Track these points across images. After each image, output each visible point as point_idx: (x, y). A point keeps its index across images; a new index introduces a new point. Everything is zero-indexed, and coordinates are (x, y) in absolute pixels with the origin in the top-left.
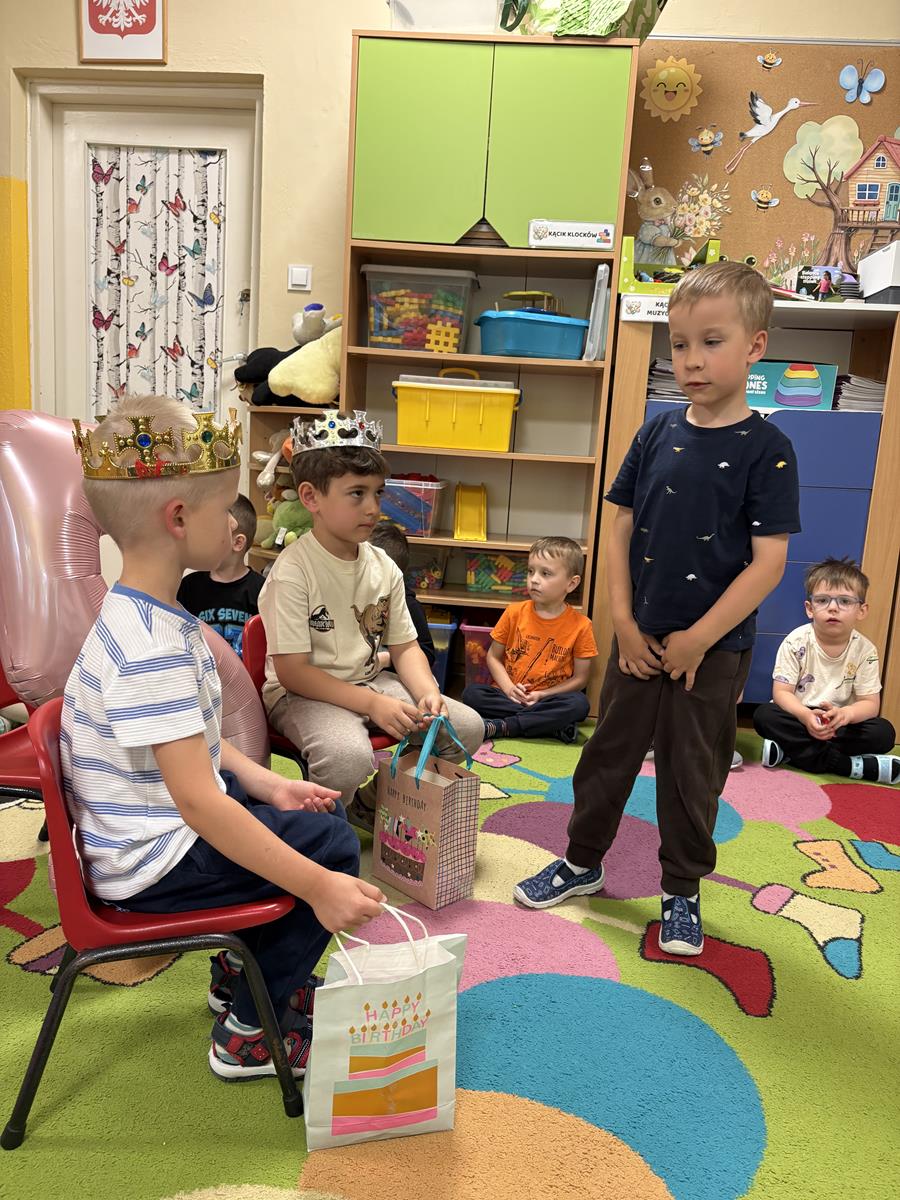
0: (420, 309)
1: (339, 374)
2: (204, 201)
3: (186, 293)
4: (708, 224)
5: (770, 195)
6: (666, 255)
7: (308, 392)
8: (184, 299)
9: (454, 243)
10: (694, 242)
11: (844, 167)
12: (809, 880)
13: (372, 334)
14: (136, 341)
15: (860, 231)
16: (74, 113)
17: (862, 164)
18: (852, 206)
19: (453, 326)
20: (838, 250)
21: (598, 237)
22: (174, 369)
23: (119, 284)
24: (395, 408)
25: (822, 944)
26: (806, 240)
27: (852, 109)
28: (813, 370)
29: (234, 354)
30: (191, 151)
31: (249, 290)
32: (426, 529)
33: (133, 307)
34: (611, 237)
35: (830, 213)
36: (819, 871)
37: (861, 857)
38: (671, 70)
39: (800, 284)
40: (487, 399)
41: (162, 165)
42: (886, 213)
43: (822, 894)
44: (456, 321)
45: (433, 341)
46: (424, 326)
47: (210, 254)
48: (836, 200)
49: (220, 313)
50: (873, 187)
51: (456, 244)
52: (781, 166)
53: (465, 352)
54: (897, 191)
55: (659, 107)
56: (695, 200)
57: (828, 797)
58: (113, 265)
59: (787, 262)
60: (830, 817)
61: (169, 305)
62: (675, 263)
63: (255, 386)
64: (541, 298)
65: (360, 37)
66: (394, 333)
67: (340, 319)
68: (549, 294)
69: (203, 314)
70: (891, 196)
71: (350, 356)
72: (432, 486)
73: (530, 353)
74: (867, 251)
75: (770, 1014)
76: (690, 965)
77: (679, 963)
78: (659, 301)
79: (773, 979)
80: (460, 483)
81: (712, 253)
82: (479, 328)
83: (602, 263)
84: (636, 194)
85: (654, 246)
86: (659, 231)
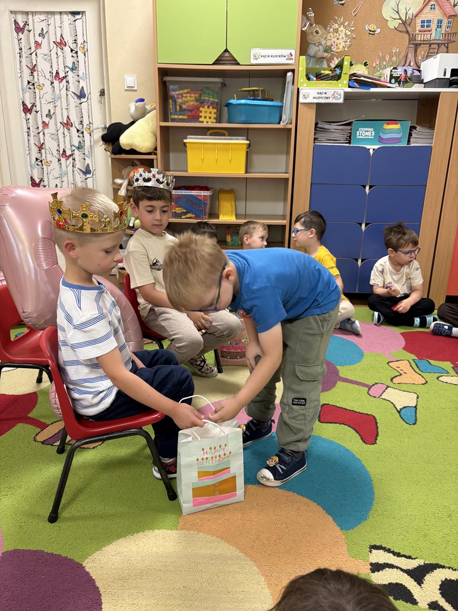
0: (196, 100)
1: (156, 137)
2: (75, 40)
4: (343, 44)
5: (375, 27)
6: (322, 62)
7: (141, 147)
8: (69, 96)
9: (211, 63)
10: (336, 54)
11: (414, 11)
12: (394, 380)
13: (171, 114)
15: (422, 46)
17: (423, 8)
18: (417, 32)
19: (213, 108)
20: (411, 56)
21: (287, 57)
22: (68, 134)
23: (34, 88)
24: (186, 151)
25: (399, 410)
26: (394, 51)
28: (397, 124)
29: (99, 125)
30: (66, 13)
31: (104, 89)
32: (205, 216)
33: (43, 101)
34: (293, 57)
35: (406, 36)
36: (399, 376)
37: (418, 367)
39: (391, 77)
40: (233, 146)
41: (51, 21)
42: (435, 35)
43: (400, 387)
44: (215, 106)
45: (203, 117)
46: (198, 109)
47: (81, 70)
48: (409, 29)
50: (429, 21)
51: (213, 64)
52: (381, 11)
53: (220, 122)
54: (441, 23)
56: (336, 31)
57: (403, 339)
58: (30, 79)
59: (385, 64)
60: (405, 348)
61: (62, 99)
62: (327, 67)
63: (113, 144)
64: (258, 90)
66: (183, 113)
67: (153, 107)
68: (262, 89)
69: (81, 104)
70: (438, 26)
71: (161, 127)
72: (207, 193)
73: (253, 122)
74: (425, 56)
75: (376, 443)
76: (340, 424)
77: (336, 423)
78: (319, 91)
79: (377, 427)
80: (220, 189)
81: (346, 63)
82: (226, 108)
83: (289, 72)
84: (306, 28)
85: (315, 57)
86: (318, 49)
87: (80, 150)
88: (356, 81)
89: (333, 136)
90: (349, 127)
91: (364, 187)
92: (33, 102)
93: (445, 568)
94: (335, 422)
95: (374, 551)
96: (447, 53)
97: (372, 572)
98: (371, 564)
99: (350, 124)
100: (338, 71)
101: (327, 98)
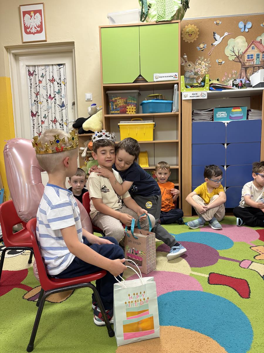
0: (124, 102)
1: (103, 123)
2: (60, 78)
5: (222, 61)
6: (193, 80)
7: (94, 129)
8: (56, 106)
9: (132, 82)
10: (201, 76)
11: (243, 50)
12: (256, 258)
13: (111, 111)
14: (43, 119)
15: (249, 68)
16: (22, 57)
17: (248, 49)
18: (246, 61)
20: (243, 74)
21: (173, 77)
22: (55, 126)
23: (38, 104)
24: (119, 131)
25: (262, 276)
27: (243, 34)
28: (240, 109)
29: (72, 120)
30: (55, 65)
31: (74, 102)
33: (42, 110)
34: (177, 76)
35: (240, 63)
36: (259, 255)
38: (189, 28)
39: (233, 85)
40: (146, 126)
41: (48, 69)
42: (256, 62)
43: (261, 262)
44: (135, 105)
45: (128, 111)
46: (126, 107)
47: (63, 93)
48: (241, 60)
49: (67, 109)
50: (252, 55)
52: (224, 52)
53: (138, 113)
54: (259, 56)
55: (188, 39)
56: (200, 64)
57: (258, 234)
58: (36, 99)
59: (229, 79)
60: (259, 239)
61: (52, 108)
62: (196, 82)
63: (79, 129)
64: (158, 96)
65: (101, 28)
66: (117, 110)
67: (102, 107)
68: (161, 95)
69: (62, 110)
70: (257, 57)
71: (105, 117)
73: (157, 112)
74: (252, 73)
75: (250, 297)
76: (223, 285)
77: (220, 285)
78: (193, 93)
79: (249, 287)
81: (207, 78)
82: (141, 106)
83: (176, 84)
84: (183, 64)
85: (190, 78)
86: (191, 74)
88: (213, 87)
89: (203, 117)
90: (212, 112)
91: (224, 144)
92: (37, 111)
94: (219, 284)
99: (212, 110)
100: (203, 84)
101: (198, 96)
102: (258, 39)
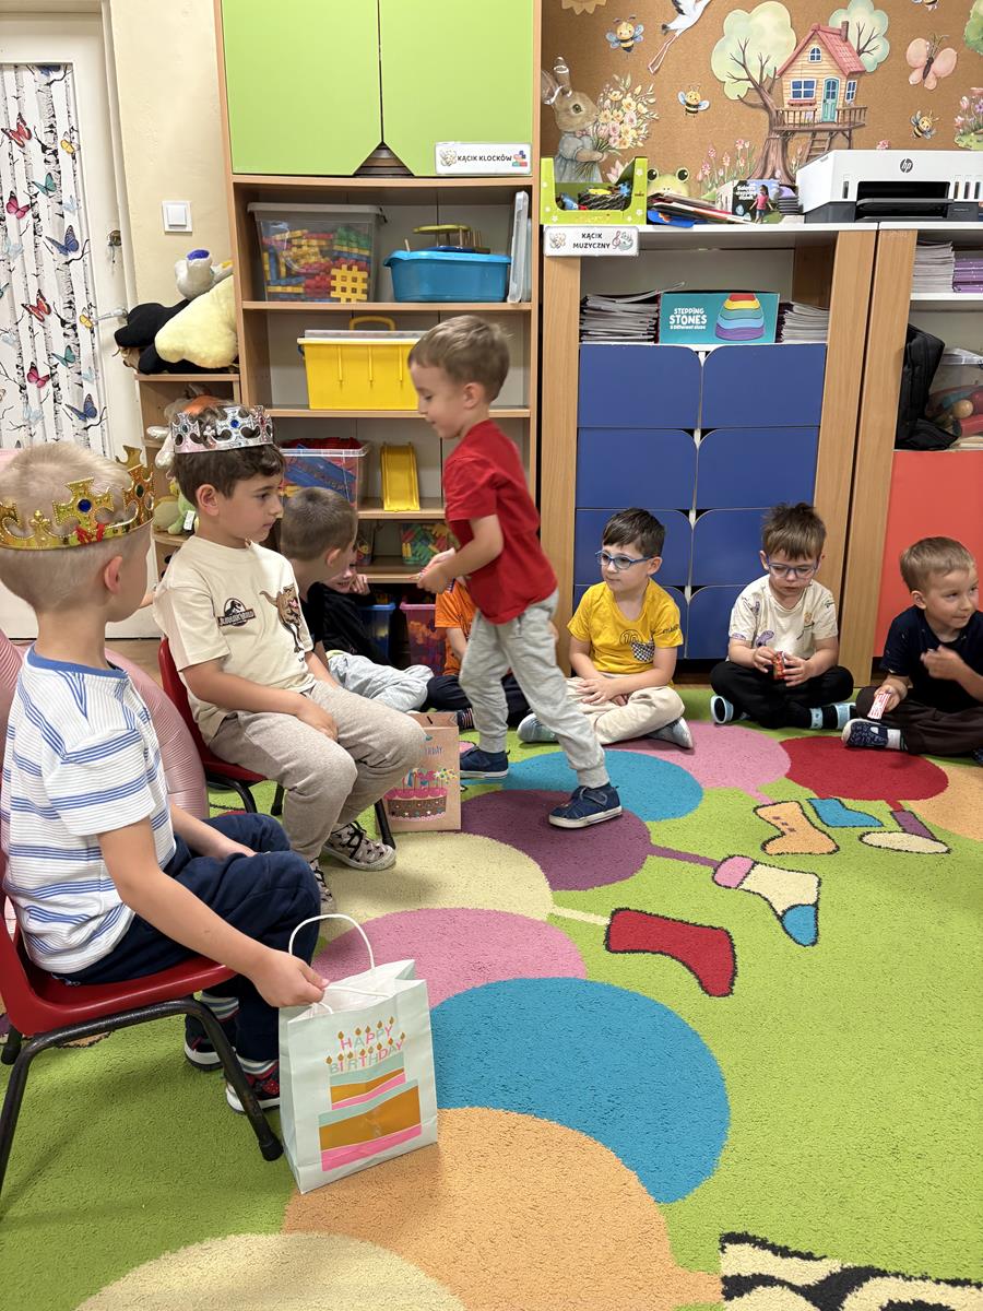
0: (321, 251)
1: (236, 334)
2: (52, 126)
3: (43, 238)
4: (633, 133)
5: (699, 98)
6: (590, 172)
7: (203, 356)
8: (42, 247)
9: (351, 174)
10: (619, 154)
11: (777, 62)
12: (768, 847)
13: (269, 285)
15: (797, 135)
17: (796, 57)
18: (787, 106)
19: (360, 270)
20: (775, 157)
21: (513, 160)
22: (41, 331)
24: (304, 362)
25: (781, 914)
26: (740, 147)
28: (753, 299)
29: (111, 309)
30: (28, 66)
31: (119, 232)
34: (528, 160)
35: (764, 114)
36: (778, 837)
37: (818, 816)
39: (736, 201)
42: (824, 113)
43: (782, 862)
44: (363, 264)
45: (338, 289)
46: (327, 271)
47: (67, 189)
48: (770, 101)
50: (809, 84)
51: (355, 176)
52: (709, 62)
53: (375, 301)
54: (834, 88)
56: (617, 105)
57: (786, 755)
59: (721, 174)
60: (789, 776)
61: (25, 253)
62: (601, 181)
63: (141, 351)
64: (457, 231)
66: (294, 281)
67: (231, 266)
68: (464, 227)
69: (67, 263)
70: (828, 93)
71: (246, 312)
72: (353, 453)
73: (448, 297)
74: (805, 158)
75: (731, 992)
76: (654, 953)
77: (644, 952)
78: (586, 231)
79: (734, 956)
80: (385, 443)
81: (640, 174)
82: (389, 269)
83: (520, 191)
84: (553, 100)
85: (576, 161)
86: (580, 144)
87: (70, 365)
88: (662, 210)
89: (619, 326)
90: (653, 307)
91: (691, 432)
93: (888, 1276)
94: (642, 948)
95: (730, 1247)
96: (849, 148)
97: (726, 1299)
98: (725, 1280)
99: (654, 300)
100: (624, 190)
101: (603, 246)
102: (837, 21)
